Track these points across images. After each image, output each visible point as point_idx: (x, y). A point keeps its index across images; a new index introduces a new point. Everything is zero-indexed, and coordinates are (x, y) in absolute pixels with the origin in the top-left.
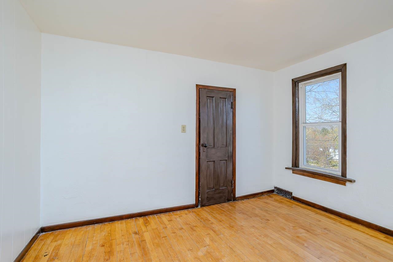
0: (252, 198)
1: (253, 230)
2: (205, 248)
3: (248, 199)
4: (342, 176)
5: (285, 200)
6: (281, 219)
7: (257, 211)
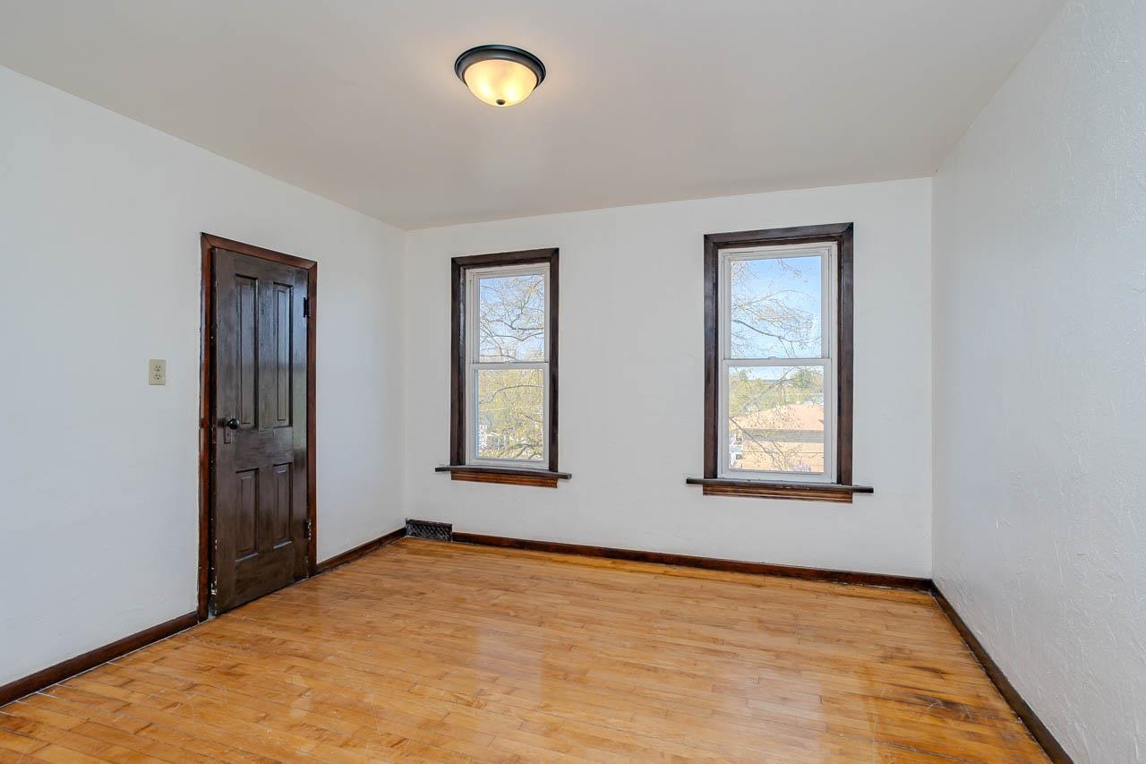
0: (356, 559)
1: (399, 623)
2: (304, 698)
3: (348, 562)
4: (551, 469)
5: (437, 546)
6: (447, 585)
7: (388, 583)
